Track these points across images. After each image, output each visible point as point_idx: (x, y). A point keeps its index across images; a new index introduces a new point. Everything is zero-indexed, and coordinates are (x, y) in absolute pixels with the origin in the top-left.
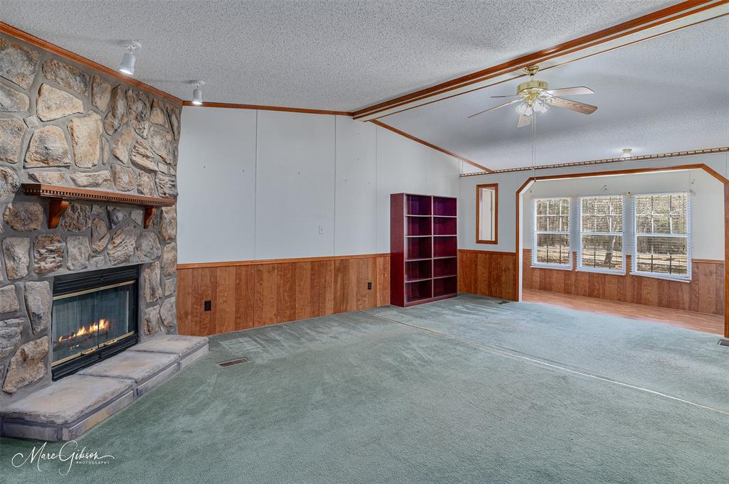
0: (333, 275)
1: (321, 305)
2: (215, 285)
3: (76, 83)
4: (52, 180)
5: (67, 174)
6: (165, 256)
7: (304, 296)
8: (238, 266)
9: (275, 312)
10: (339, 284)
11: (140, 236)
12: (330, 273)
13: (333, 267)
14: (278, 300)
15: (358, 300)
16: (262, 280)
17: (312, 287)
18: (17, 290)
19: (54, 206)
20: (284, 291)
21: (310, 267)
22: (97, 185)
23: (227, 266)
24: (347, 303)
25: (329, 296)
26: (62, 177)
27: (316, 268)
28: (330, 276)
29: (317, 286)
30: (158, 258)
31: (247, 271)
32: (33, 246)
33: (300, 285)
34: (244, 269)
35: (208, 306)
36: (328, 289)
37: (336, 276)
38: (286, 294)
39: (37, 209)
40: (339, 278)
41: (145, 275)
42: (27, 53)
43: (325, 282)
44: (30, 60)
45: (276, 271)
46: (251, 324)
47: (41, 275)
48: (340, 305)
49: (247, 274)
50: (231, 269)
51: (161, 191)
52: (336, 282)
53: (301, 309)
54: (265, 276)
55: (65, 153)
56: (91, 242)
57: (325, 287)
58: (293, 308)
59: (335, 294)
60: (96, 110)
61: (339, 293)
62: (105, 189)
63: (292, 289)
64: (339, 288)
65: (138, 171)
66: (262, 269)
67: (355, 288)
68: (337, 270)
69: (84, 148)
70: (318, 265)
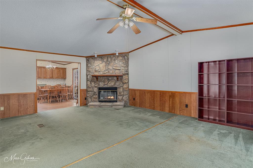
0: (168, 98)
1: (163, 107)
2: (135, 94)
3: (100, 59)
4: (97, 74)
5: (99, 73)
6: (124, 86)
7: (157, 103)
8: (140, 91)
9: (149, 105)
10: (171, 102)
11: (116, 82)
12: (167, 97)
13: (168, 95)
14: (150, 102)
15: (180, 111)
16: (145, 95)
17: (160, 101)
18: (93, 88)
19: (97, 77)
20: (152, 100)
21: (159, 94)
22: (105, 74)
23: (138, 90)
24: (175, 110)
25: (167, 105)
26: (98, 73)
27: (162, 94)
28: (167, 98)
29: (162, 100)
30: (122, 87)
31: (142, 92)
32: (94, 83)
33: (156, 99)
34: (141, 91)
35: (134, 99)
36: (166, 103)
37: (169, 99)
38: (152, 101)
39: (95, 78)
40: (171, 100)
41: (118, 89)
42: (92, 58)
43: (165, 100)
44: (93, 59)
45: (149, 93)
46: (143, 107)
47: (96, 87)
48: (172, 110)
49: (142, 93)
50: (138, 91)
51: (122, 73)
52: (169, 100)
53: (157, 107)
54: (146, 94)
55: (98, 70)
56: (104, 83)
57: (165, 102)
58: (154, 106)
59: (169, 105)
60: (104, 62)
61: (171, 105)
62: (107, 74)
63: (154, 100)
64: (171, 103)
65: (115, 70)
66: (145, 92)
67: (179, 105)
68: (170, 97)
69: (102, 68)
70: (163, 93)
